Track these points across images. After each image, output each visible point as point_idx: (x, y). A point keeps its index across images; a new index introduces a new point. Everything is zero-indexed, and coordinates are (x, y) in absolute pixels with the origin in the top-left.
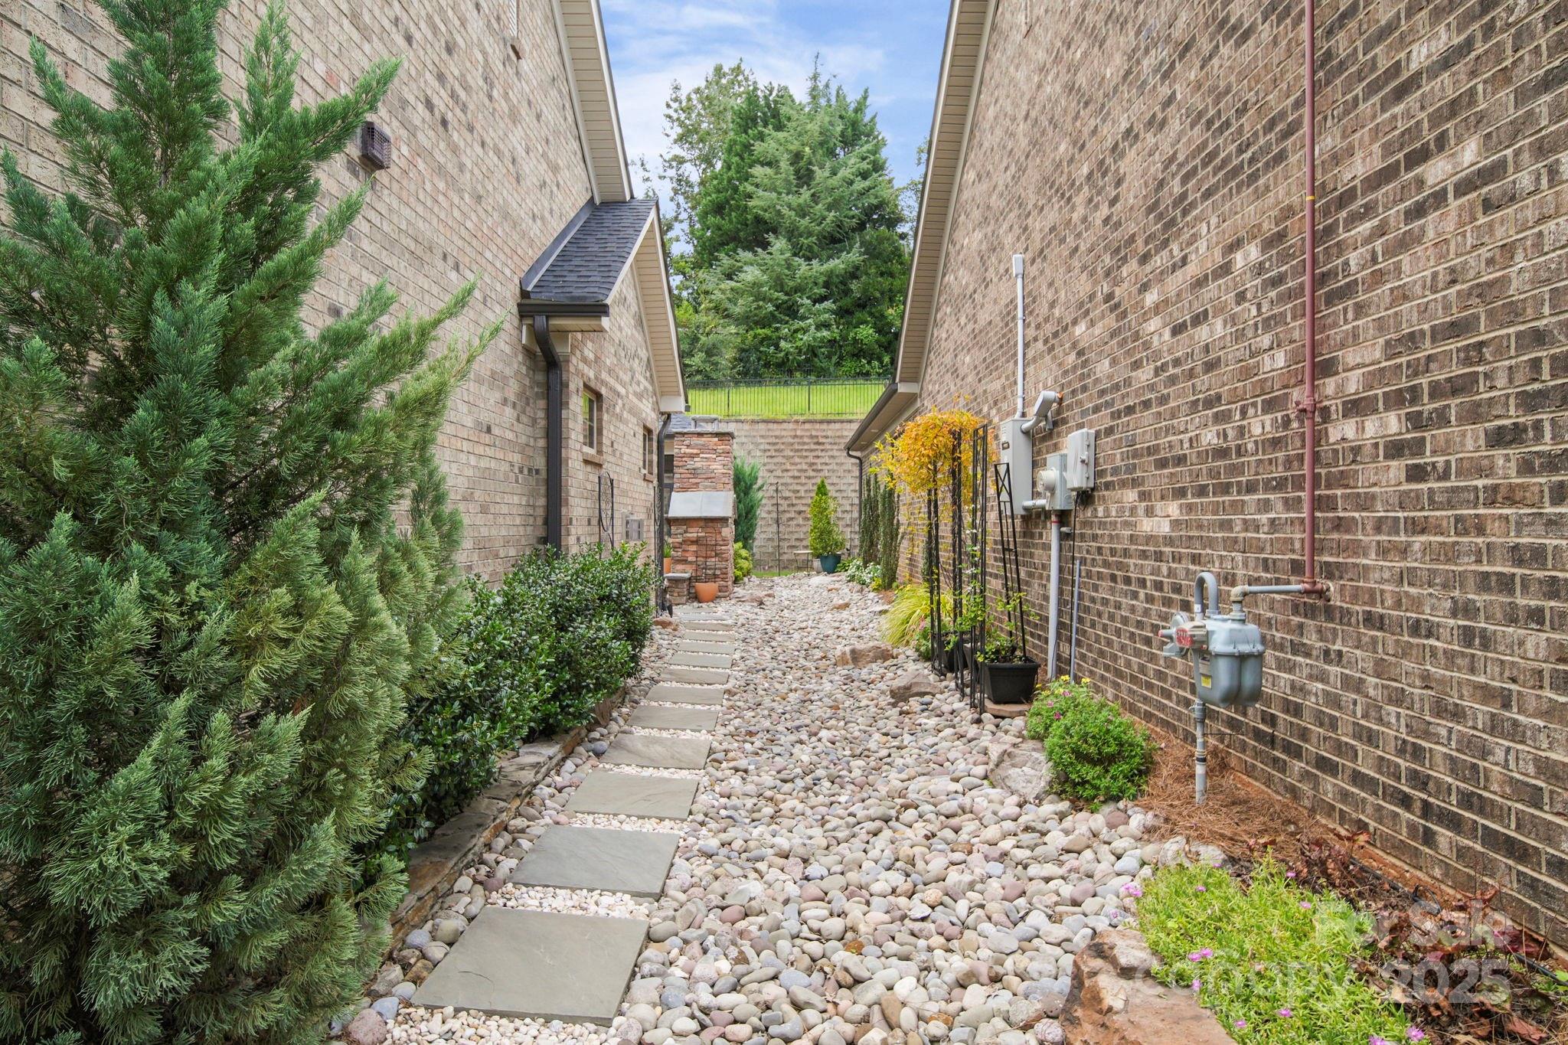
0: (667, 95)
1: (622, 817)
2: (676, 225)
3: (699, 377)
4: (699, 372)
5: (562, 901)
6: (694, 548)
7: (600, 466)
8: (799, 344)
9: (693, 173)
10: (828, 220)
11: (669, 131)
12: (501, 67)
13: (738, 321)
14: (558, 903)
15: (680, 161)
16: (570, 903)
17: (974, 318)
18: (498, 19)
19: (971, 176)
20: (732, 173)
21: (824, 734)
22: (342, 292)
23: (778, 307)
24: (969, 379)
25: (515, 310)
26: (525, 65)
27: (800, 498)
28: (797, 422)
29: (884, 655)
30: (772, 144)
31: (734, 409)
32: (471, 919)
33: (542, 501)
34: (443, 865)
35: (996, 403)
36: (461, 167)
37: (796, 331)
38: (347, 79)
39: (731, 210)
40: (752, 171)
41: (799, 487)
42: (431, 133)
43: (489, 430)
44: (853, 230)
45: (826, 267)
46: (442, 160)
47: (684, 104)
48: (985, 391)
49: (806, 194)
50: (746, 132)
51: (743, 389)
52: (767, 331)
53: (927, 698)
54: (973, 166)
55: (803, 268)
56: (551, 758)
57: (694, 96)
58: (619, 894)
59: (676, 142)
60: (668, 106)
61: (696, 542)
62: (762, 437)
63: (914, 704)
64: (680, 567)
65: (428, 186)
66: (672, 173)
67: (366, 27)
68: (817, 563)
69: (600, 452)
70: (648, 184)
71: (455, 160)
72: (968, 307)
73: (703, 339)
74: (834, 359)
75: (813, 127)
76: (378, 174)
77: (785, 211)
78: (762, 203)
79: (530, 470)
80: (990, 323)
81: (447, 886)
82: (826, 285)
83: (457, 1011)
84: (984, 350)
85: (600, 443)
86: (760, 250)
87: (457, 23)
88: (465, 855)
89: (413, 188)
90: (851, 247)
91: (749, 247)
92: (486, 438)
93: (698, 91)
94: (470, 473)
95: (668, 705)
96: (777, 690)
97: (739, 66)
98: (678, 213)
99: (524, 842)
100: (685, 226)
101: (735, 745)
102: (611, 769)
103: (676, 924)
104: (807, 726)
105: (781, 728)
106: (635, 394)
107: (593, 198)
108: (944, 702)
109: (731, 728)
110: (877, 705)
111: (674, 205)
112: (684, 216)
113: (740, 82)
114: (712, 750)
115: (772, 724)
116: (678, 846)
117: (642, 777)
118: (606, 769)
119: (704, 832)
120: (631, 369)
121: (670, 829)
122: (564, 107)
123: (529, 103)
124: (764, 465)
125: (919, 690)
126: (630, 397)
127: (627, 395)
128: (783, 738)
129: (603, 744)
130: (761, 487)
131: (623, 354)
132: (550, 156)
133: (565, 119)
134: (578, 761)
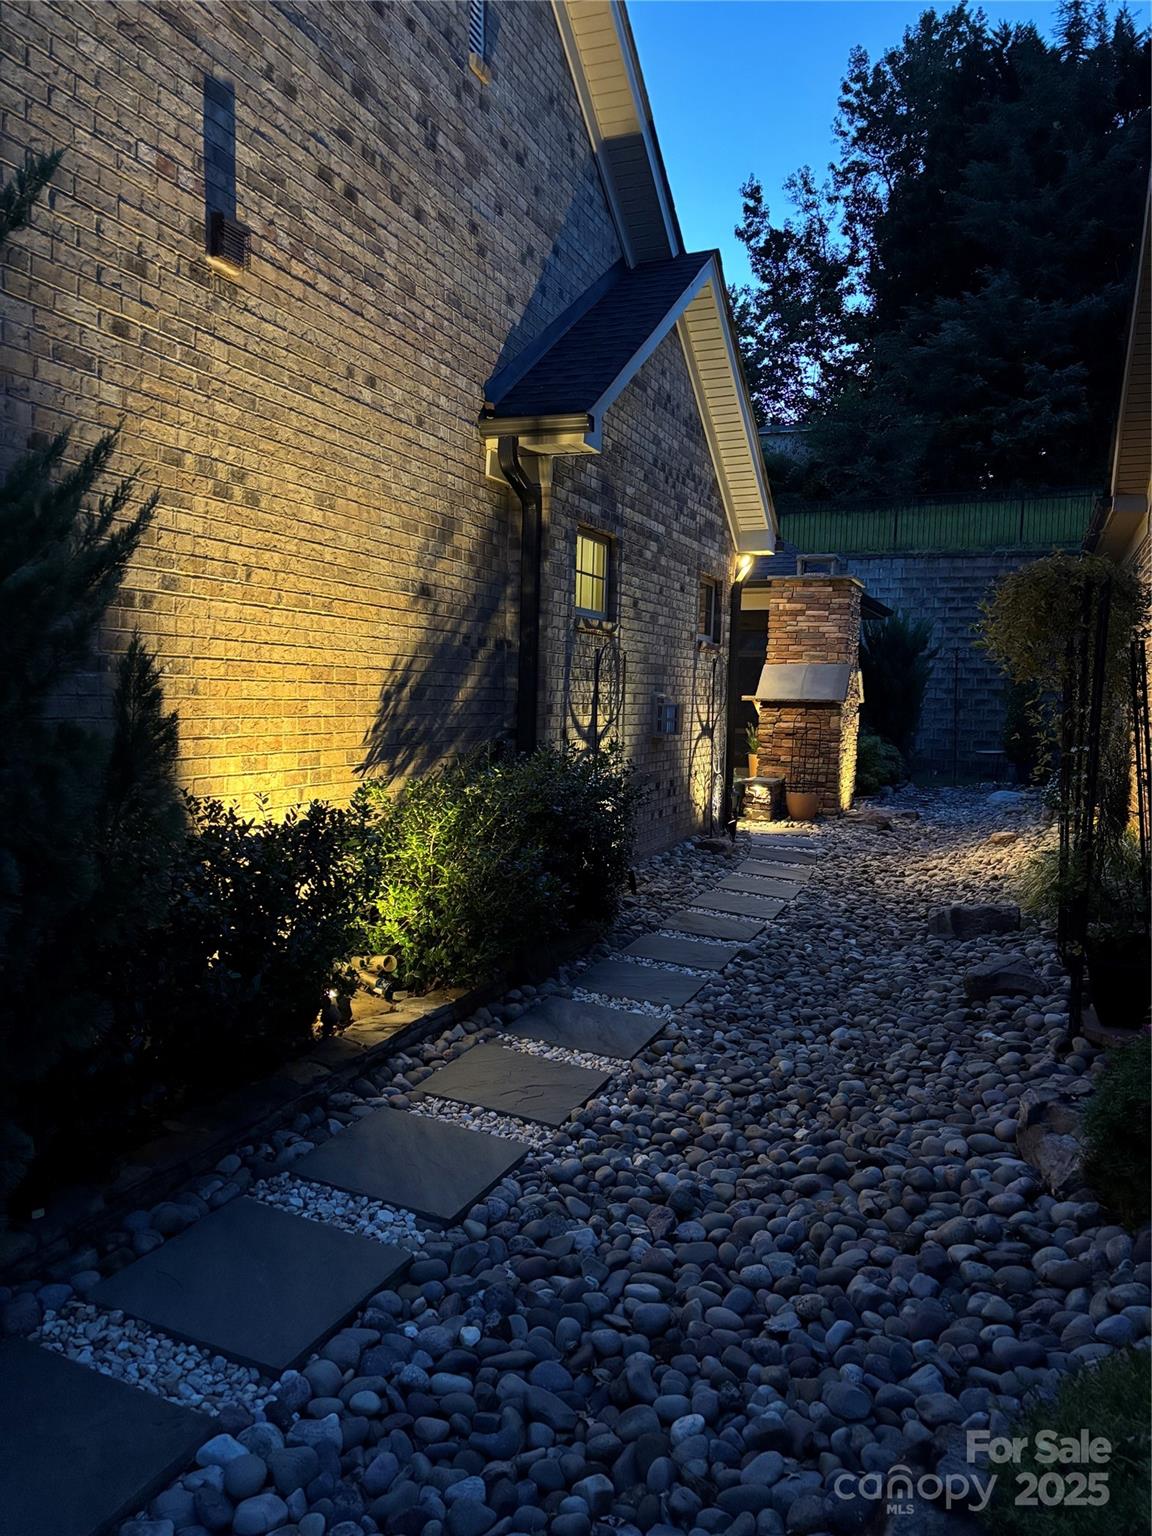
0: (844, 72)
2: (852, 271)
3: (865, 493)
4: (864, 485)
5: (332, 1207)
6: (788, 744)
9: (880, 187)
10: (1084, 235)
11: (846, 127)
14: (323, 1206)
15: (861, 170)
16: (339, 1211)
21: (840, 1034)
23: (992, 381)
28: (999, 556)
29: (1005, 925)
31: (902, 540)
37: (1019, 416)
38: (188, 162)
42: (328, 213)
43: (425, 592)
45: (1075, 308)
47: (870, 82)
49: (1048, 196)
50: (960, 111)
52: (972, 418)
53: (1017, 1000)
55: (1035, 313)
57: (887, 69)
58: (403, 1211)
59: (855, 142)
60: (846, 89)
61: (793, 734)
62: (944, 579)
64: (768, 769)
66: (847, 191)
68: (1010, 770)
70: (812, 212)
76: (239, 280)
77: (1013, 227)
81: (206, 1164)
82: (1075, 338)
83: (126, 1317)
86: (966, 294)
88: (243, 1131)
91: (953, 290)
93: (892, 59)
95: (646, 964)
96: (821, 959)
97: (961, 10)
98: (854, 251)
99: (335, 1125)
100: (863, 269)
101: (698, 1031)
102: (510, 1043)
103: (449, 1266)
104: (826, 1017)
105: (783, 1016)
106: (685, 531)
107: (622, 261)
108: (1038, 1009)
109: (709, 1007)
110: (944, 999)
111: (847, 240)
112: (863, 253)
113: (961, 35)
114: (661, 1034)
115: (778, 1008)
116: (521, 1161)
117: (540, 1060)
118: (502, 1043)
119: (570, 1148)
120: (677, 498)
121: (529, 1136)
122: (570, 137)
123: (504, 143)
124: (944, 620)
125: (1016, 986)
126: (675, 535)
127: (669, 534)
128: (779, 1031)
129: (517, 1006)
130: (934, 653)
131: (662, 476)
132: (542, 210)
133: (573, 154)
134: (472, 1026)
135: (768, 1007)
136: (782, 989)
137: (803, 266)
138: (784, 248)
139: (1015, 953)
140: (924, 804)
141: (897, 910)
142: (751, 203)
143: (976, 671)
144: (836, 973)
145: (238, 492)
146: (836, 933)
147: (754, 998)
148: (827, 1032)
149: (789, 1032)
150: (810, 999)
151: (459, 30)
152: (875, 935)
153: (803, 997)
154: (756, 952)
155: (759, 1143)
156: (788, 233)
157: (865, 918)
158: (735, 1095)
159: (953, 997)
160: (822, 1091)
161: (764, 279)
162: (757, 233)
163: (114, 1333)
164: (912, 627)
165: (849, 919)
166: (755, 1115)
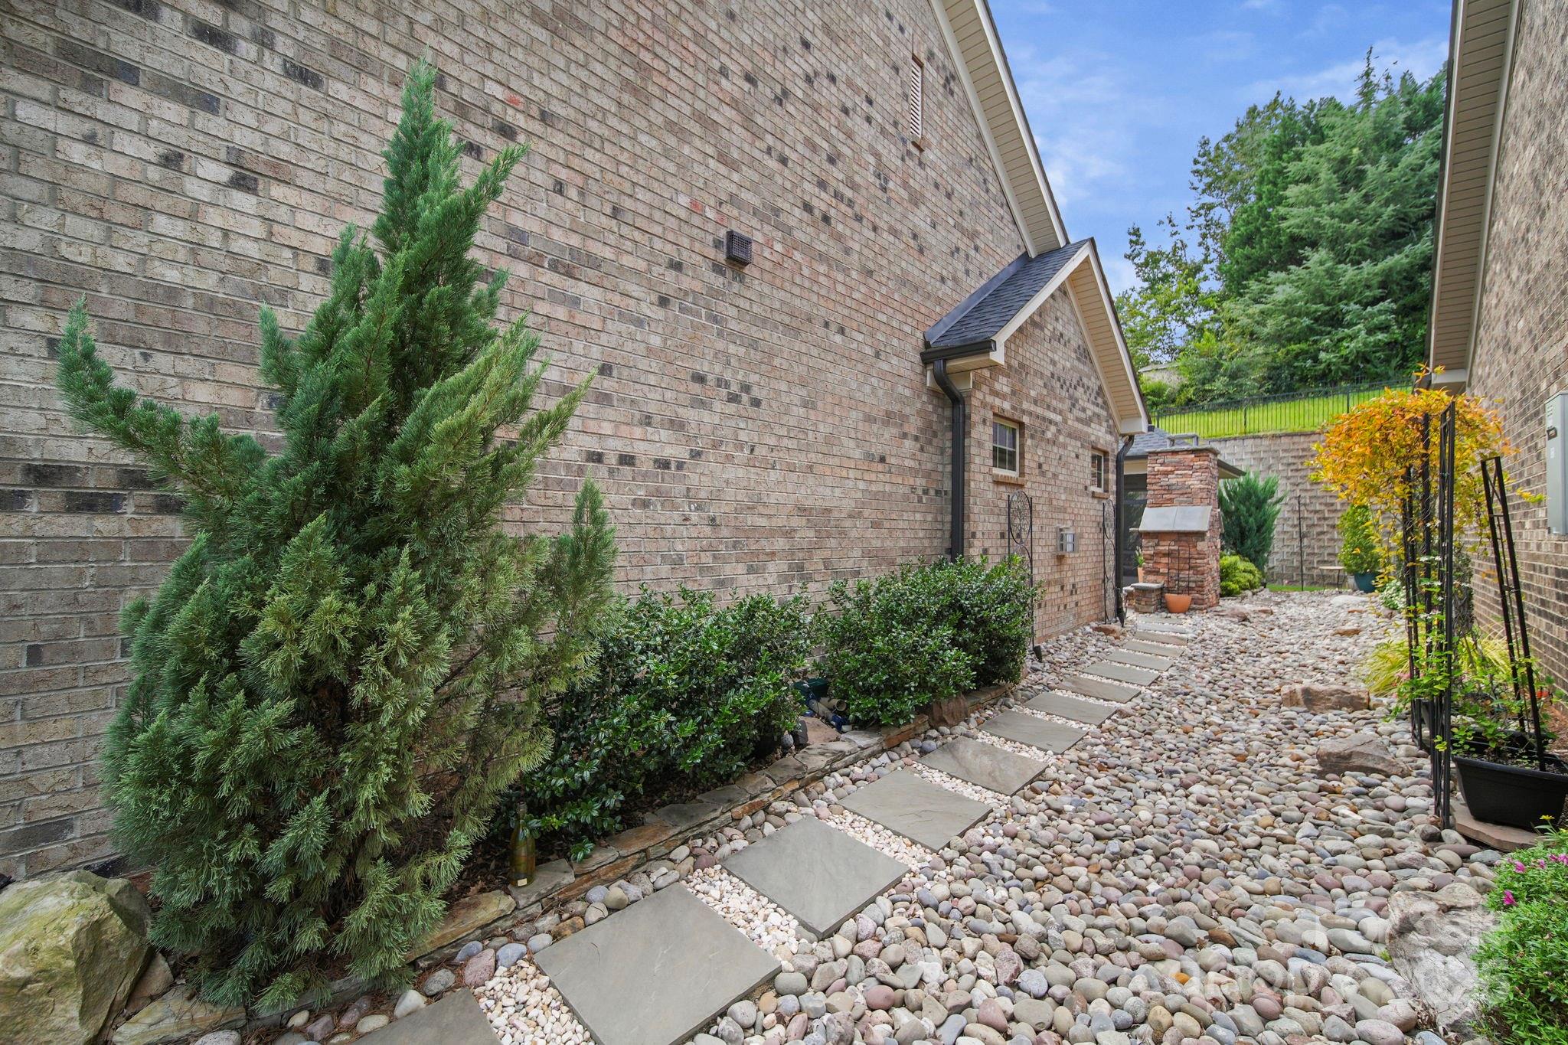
0: (1194, 152)
1: (879, 827)
2: (1206, 267)
3: (1221, 400)
4: (1221, 395)
5: (739, 902)
6: (1165, 560)
7: (1022, 486)
8: (1344, 352)
9: (1222, 215)
10: (1385, 217)
11: (1197, 184)
12: (899, 163)
13: (1269, 340)
15: (1210, 207)
16: (743, 907)
17: (1527, 268)
18: (895, 124)
19: (1521, 75)
20: (1264, 202)
21: (1198, 790)
22: (706, 363)
23: (1316, 320)
24: (1523, 350)
25: (917, 358)
26: (929, 155)
27: (1335, 511)
29: (1355, 703)
30: (1313, 157)
31: (1250, 427)
32: (656, 890)
33: (948, 518)
34: (666, 828)
35: (1557, 376)
36: (847, 251)
37: (1341, 340)
38: (712, 203)
39: (1262, 237)
40: (1288, 193)
41: (1333, 501)
42: (810, 230)
43: (882, 460)
44: (1423, 218)
45: (1381, 266)
46: (823, 248)
47: (1213, 155)
48: (1542, 362)
49: (1353, 197)
50: (1280, 158)
51: (1273, 405)
52: (1303, 346)
53: (1374, 778)
54: (1523, 62)
55: (1348, 273)
56: (863, 749)
57: (1224, 145)
58: (790, 916)
59: (1204, 191)
60: (1196, 162)
61: (1168, 554)
62: (1285, 451)
63: (1350, 782)
64: (1151, 577)
65: (806, 272)
66: (1201, 220)
67: (734, 161)
68: (1351, 580)
69: (1022, 474)
70: (1175, 237)
71: (840, 245)
72: (1520, 256)
73: (1226, 364)
74: (1394, 363)
75: (1366, 127)
76: (746, 270)
77: (1326, 221)
78: (1297, 221)
79: (937, 492)
80: (1548, 265)
81: (663, 850)
82: (1383, 285)
83: (551, 984)
84: (1541, 305)
85: (1022, 466)
86: (1292, 267)
87: (842, 137)
88: (700, 825)
89: (787, 275)
90: (1420, 238)
91: (1282, 267)
92: (880, 468)
93: (1227, 138)
94: (859, 495)
95: (1040, 715)
96: (1185, 720)
97: (1276, 100)
98: (1207, 256)
99: (769, 828)
100: (1214, 265)
101: (1072, 776)
102: (920, 772)
103: (809, 981)
104: (1186, 772)
105: (1149, 768)
106: (1078, 419)
107: (1026, 253)
108: (1398, 789)
109: (1085, 755)
110: (1298, 767)
111: (1202, 250)
112: (1213, 256)
113: (1276, 116)
114: (1040, 776)
115: (1144, 760)
116: (899, 881)
117: (939, 789)
118: (915, 770)
119: (943, 874)
120: (1071, 397)
121: (912, 858)
122: (985, 181)
123: (937, 186)
124: (1288, 478)
125: (1371, 764)
126: (1070, 422)
127: (1065, 421)
128: (1143, 781)
129: (933, 743)
130: (1280, 500)
131: (1058, 385)
132: (965, 224)
133: (987, 191)
134: (895, 756)
135: (1136, 758)
136: (1149, 744)
137: (1171, 269)
138: (1157, 262)
139: (1368, 732)
140: (1278, 604)
141: (1254, 684)
142: (1134, 238)
143: (1316, 512)
144: (1198, 733)
145: (745, 397)
146: (1201, 700)
147: (1125, 750)
148: (1186, 787)
149: (1152, 784)
150: (1174, 754)
151: (902, 121)
152: (1234, 703)
153: (1168, 753)
154: (1131, 711)
155: (1113, 893)
156: (1161, 253)
157: (1226, 689)
158: (1097, 838)
159: (1306, 767)
160: (1177, 846)
161: (1145, 280)
162: (1139, 254)
163: (535, 998)
164: (1261, 484)
165: (1212, 689)
166: (1112, 861)
